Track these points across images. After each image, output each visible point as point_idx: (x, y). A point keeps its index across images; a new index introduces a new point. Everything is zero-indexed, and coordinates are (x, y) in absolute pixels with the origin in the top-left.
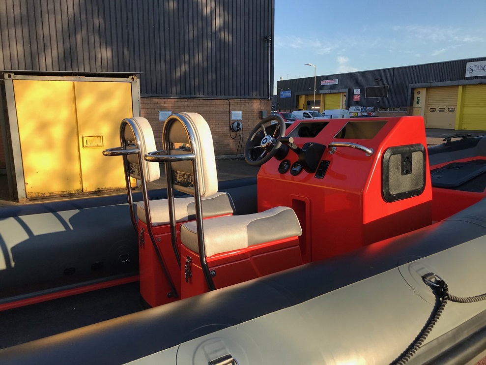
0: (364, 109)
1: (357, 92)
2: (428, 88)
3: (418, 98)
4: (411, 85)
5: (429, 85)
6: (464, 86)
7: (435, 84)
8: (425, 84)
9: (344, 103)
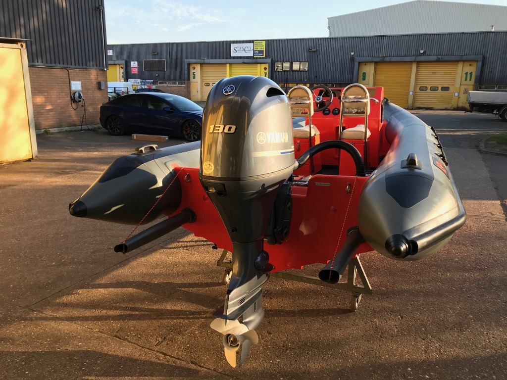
0: (143, 82)
1: (134, 64)
2: (202, 64)
3: (194, 73)
4: (187, 61)
5: (202, 61)
6: (231, 64)
7: (207, 61)
8: (199, 61)
9: (122, 75)
